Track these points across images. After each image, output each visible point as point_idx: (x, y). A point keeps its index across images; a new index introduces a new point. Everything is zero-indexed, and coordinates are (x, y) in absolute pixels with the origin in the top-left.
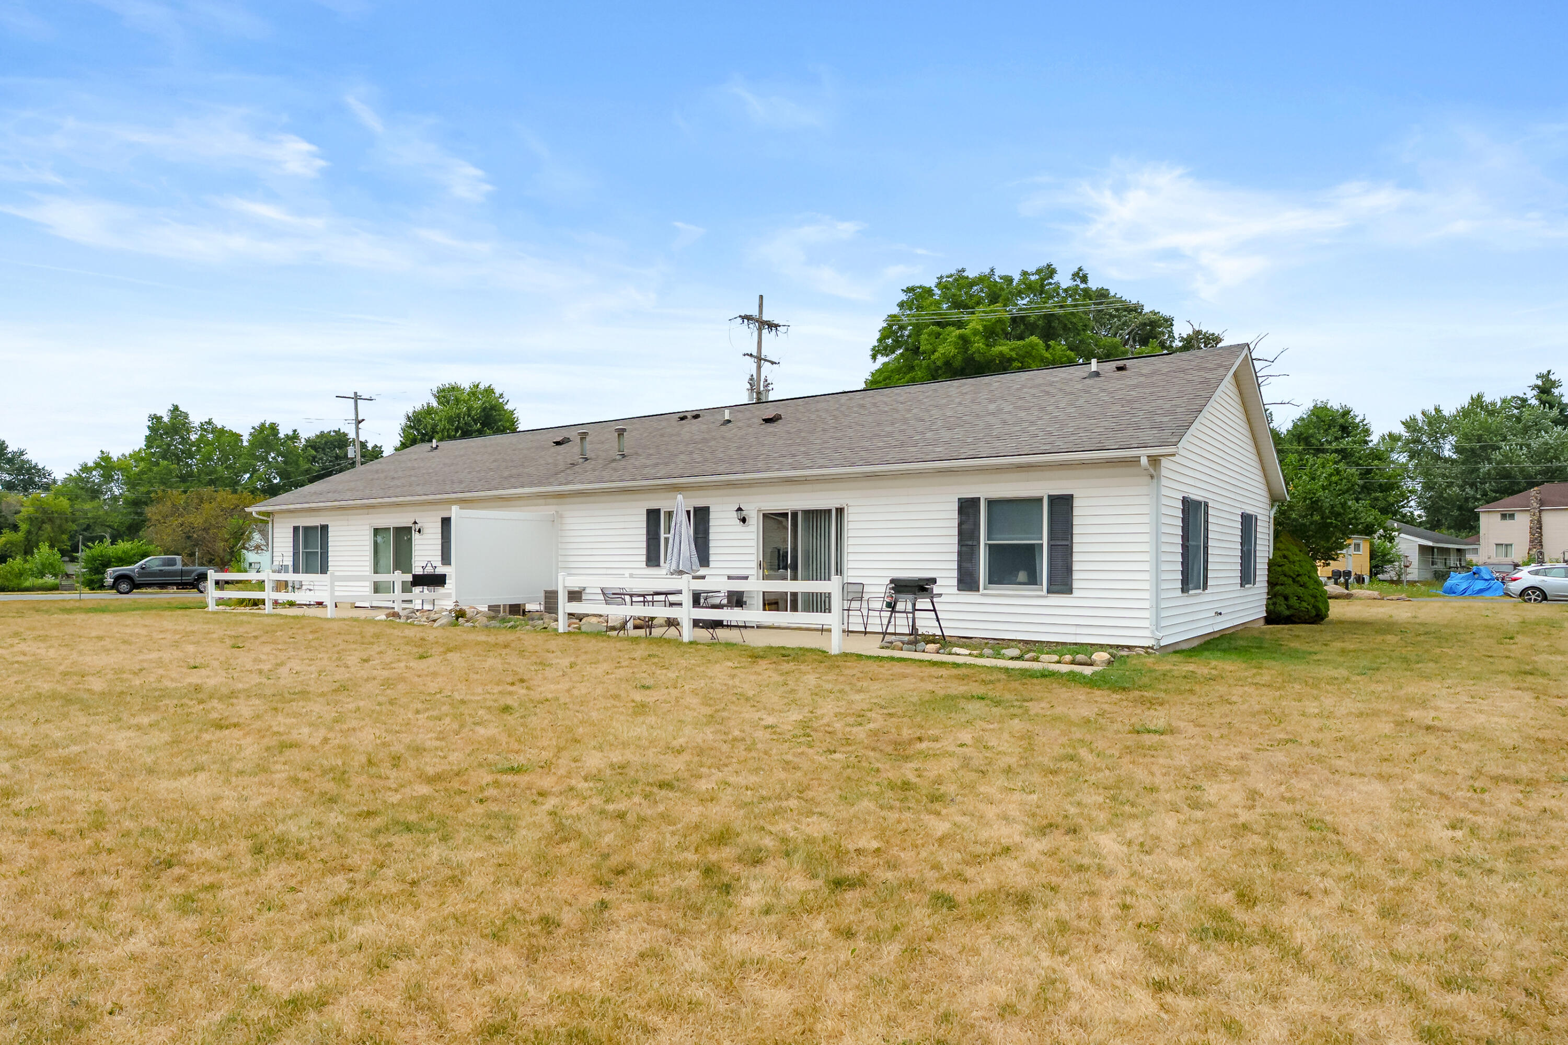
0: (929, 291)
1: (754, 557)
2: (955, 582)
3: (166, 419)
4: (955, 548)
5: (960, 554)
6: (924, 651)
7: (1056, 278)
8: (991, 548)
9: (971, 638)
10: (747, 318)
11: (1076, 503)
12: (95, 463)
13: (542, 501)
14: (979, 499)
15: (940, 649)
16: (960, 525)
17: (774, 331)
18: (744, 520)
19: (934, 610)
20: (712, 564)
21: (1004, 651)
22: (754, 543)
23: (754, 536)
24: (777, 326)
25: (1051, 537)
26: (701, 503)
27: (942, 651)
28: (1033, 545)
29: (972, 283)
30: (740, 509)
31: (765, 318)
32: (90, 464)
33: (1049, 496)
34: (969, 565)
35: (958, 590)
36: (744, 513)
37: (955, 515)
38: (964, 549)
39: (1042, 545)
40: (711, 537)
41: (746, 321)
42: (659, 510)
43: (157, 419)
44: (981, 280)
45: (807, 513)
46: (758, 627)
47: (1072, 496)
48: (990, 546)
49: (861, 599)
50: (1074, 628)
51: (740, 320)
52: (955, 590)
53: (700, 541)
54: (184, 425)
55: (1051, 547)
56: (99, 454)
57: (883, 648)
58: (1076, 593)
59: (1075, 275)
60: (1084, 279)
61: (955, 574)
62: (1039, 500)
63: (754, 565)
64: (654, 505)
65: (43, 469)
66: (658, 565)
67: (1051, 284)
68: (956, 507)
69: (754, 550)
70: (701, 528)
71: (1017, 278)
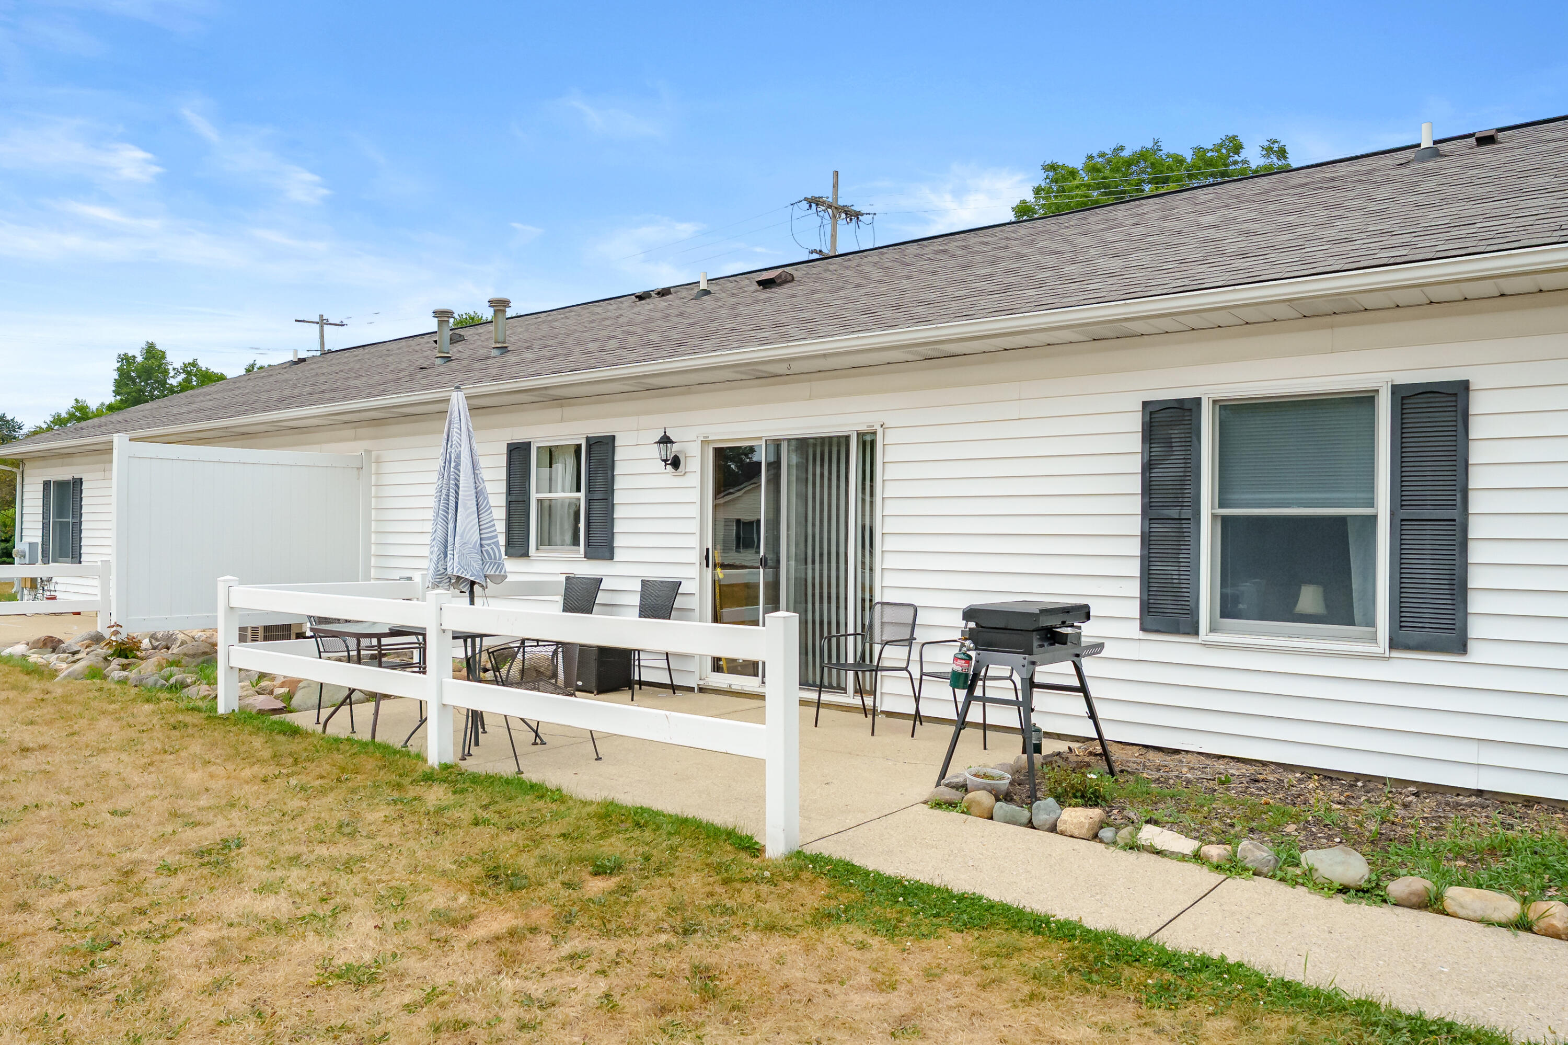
0: (1073, 173)
1: (694, 542)
2: (1134, 609)
3: (139, 359)
4: (1135, 526)
5: (1147, 540)
6: (1053, 829)
7: (1244, 154)
8: (1227, 525)
9: (1177, 752)
10: (815, 202)
11: (1478, 405)
12: (68, 413)
13: (350, 433)
14: (1198, 401)
15: (1102, 825)
16: (1148, 467)
17: (854, 220)
18: (675, 463)
19: (1083, 689)
20: (619, 555)
21: (1309, 857)
22: (694, 511)
23: (695, 496)
24: (858, 215)
25: (1400, 499)
26: (599, 429)
27: (1107, 833)
28: (1343, 519)
29: (1129, 163)
30: (666, 440)
31: (841, 202)
32: (64, 415)
33: (1395, 389)
34: (1171, 569)
35: (1143, 629)
36: (675, 448)
37: (1135, 443)
38: (1158, 528)
39: (1373, 518)
40: (618, 498)
41: (814, 206)
42: (528, 445)
43: (126, 360)
44: (1142, 156)
45: (802, 444)
46: (701, 690)
47: (1463, 387)
48: (1226, 522)
49: (910, 641)
50: (1474, 747)
51: (805, 205)
52: (1133, 629)
53: (597, 506)
54: (159, 366)
55: (1400, 525)
56: (73, 403)
57: (938, 805)
58: (1476, 652)
59: (1268, 151)
60: (1282, 153)
61: (1134, 589)
62: (1367, 400)
63: (695, 557)
64: (519, 436)
65: (12, 420)
66: (526, 554)
67: (1236, 163)
68: (1135, 423)
69: (694, 527)
70: (600, 479)
71: (1188, 156)
